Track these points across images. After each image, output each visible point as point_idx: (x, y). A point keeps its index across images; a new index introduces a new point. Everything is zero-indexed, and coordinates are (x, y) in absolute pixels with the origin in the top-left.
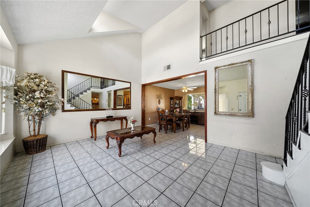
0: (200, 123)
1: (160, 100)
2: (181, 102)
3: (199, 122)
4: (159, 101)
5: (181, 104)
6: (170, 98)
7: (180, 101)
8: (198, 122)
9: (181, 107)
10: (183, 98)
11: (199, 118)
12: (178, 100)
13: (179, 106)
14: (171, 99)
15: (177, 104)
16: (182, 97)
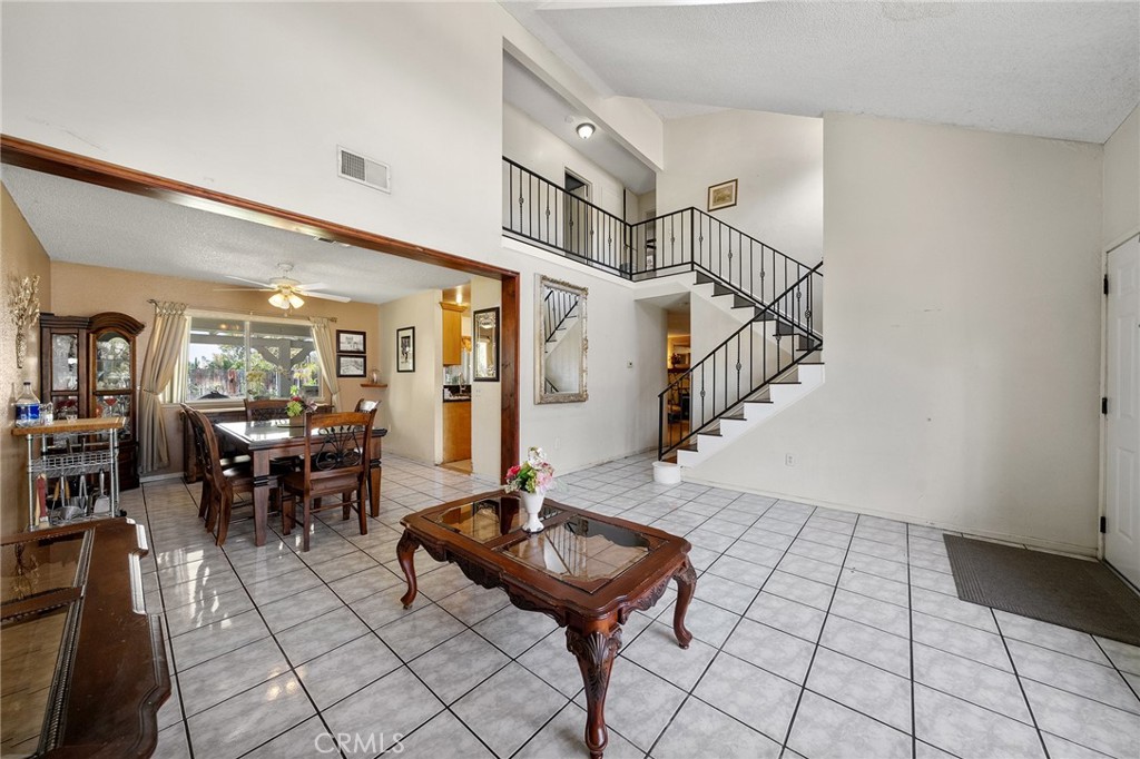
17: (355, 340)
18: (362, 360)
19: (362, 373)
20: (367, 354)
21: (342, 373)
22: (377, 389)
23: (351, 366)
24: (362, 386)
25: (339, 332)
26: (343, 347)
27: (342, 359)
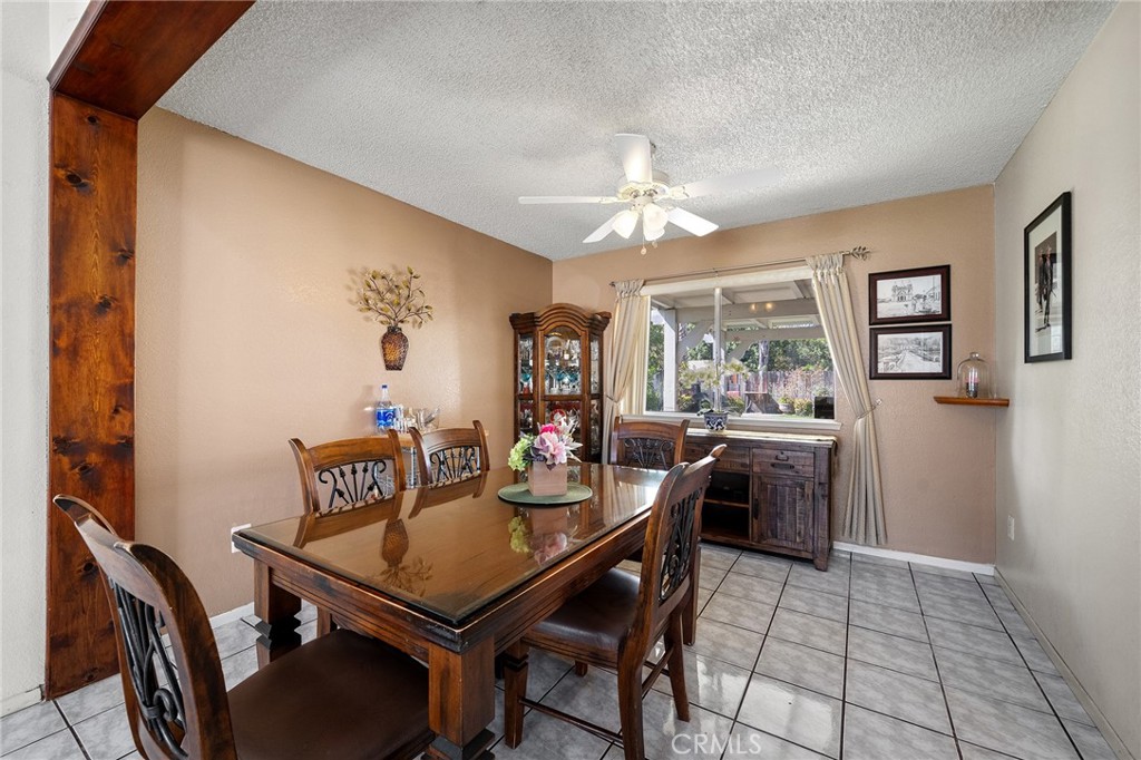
0: (762, 536)
1: (406, 329)
2: (595, 356)
3: (754, 526)
4: (393, 338)
5: (595, 366)
6: (516, 320)
7: (595, 346)
8: (746, 536)
9: (600, 396)
10: (616, 320)
11: (754, 489)
12: (577, 337)
13: (587, 382)
14: (524, 325)
15: (571, 371)
16: (607, 318)
17: (916, 291)
18: (938, 336)
19: (937, 368)
20: (955, 321)
21: (881, 369)
22: (981, 410)
23: (909, 354)
24: (940, 400)
25: (874, 279)
26: (884, 311)
27: (881, 337)
